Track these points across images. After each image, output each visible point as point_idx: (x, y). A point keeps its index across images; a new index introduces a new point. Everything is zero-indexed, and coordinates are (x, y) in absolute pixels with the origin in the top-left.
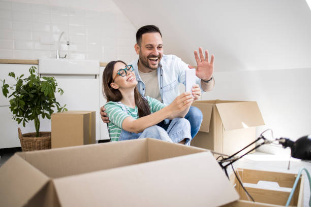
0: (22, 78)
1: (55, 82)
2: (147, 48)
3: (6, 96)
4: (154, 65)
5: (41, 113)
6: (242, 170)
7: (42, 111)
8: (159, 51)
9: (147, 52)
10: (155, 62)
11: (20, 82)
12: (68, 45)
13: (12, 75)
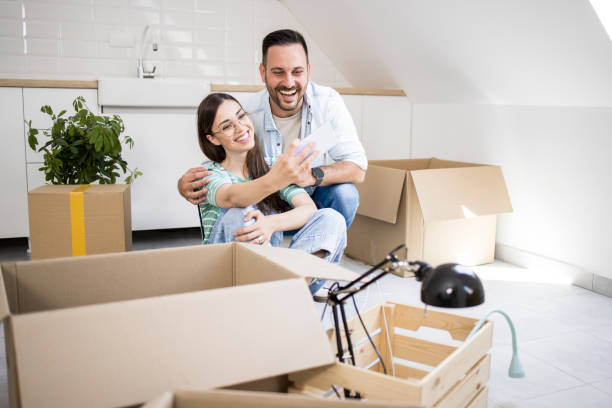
0: (64, 117)
1: (121, 125)
2: (275, 73)
3: (34, 148)
4: (289, 102)
5: (98, 177)
6: (392, 306)
7: (98, 174)
8: (297, 79)
9: (275, 81)
10: (289, 99)
11: (60, 124)
12: (155, 50)
13: (47, 110)
